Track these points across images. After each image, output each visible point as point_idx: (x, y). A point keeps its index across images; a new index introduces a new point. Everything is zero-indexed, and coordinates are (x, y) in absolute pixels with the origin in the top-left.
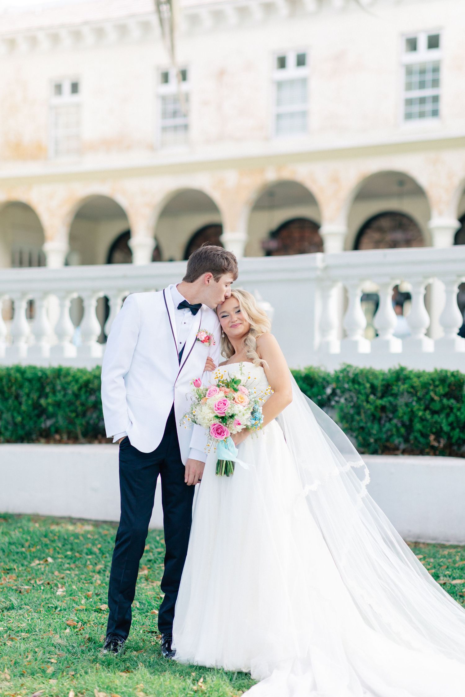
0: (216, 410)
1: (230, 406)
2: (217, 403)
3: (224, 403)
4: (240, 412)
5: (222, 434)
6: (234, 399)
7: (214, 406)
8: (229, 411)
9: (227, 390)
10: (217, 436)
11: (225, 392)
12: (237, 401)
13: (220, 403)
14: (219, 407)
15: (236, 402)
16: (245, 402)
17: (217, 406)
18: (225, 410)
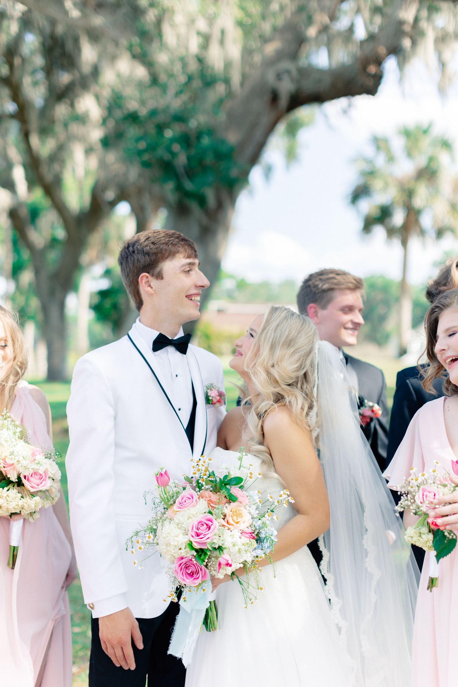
0: (193, 537)
1: (216, 531)
2: (196, 523)
3: (207, 525)
4: (234, 545)
5: (195, 576)
6: (225, 516)
7: (190, 529)
8: (215, 541)
9: (214, 497)
10: (185, 578)
11: (210, 501)
12: (231, 521)
13: (201, 523)
14: (199, 532)
15: (228, 522)
16: (244, 522)
17: (194, 529)
18: (208, 538)
